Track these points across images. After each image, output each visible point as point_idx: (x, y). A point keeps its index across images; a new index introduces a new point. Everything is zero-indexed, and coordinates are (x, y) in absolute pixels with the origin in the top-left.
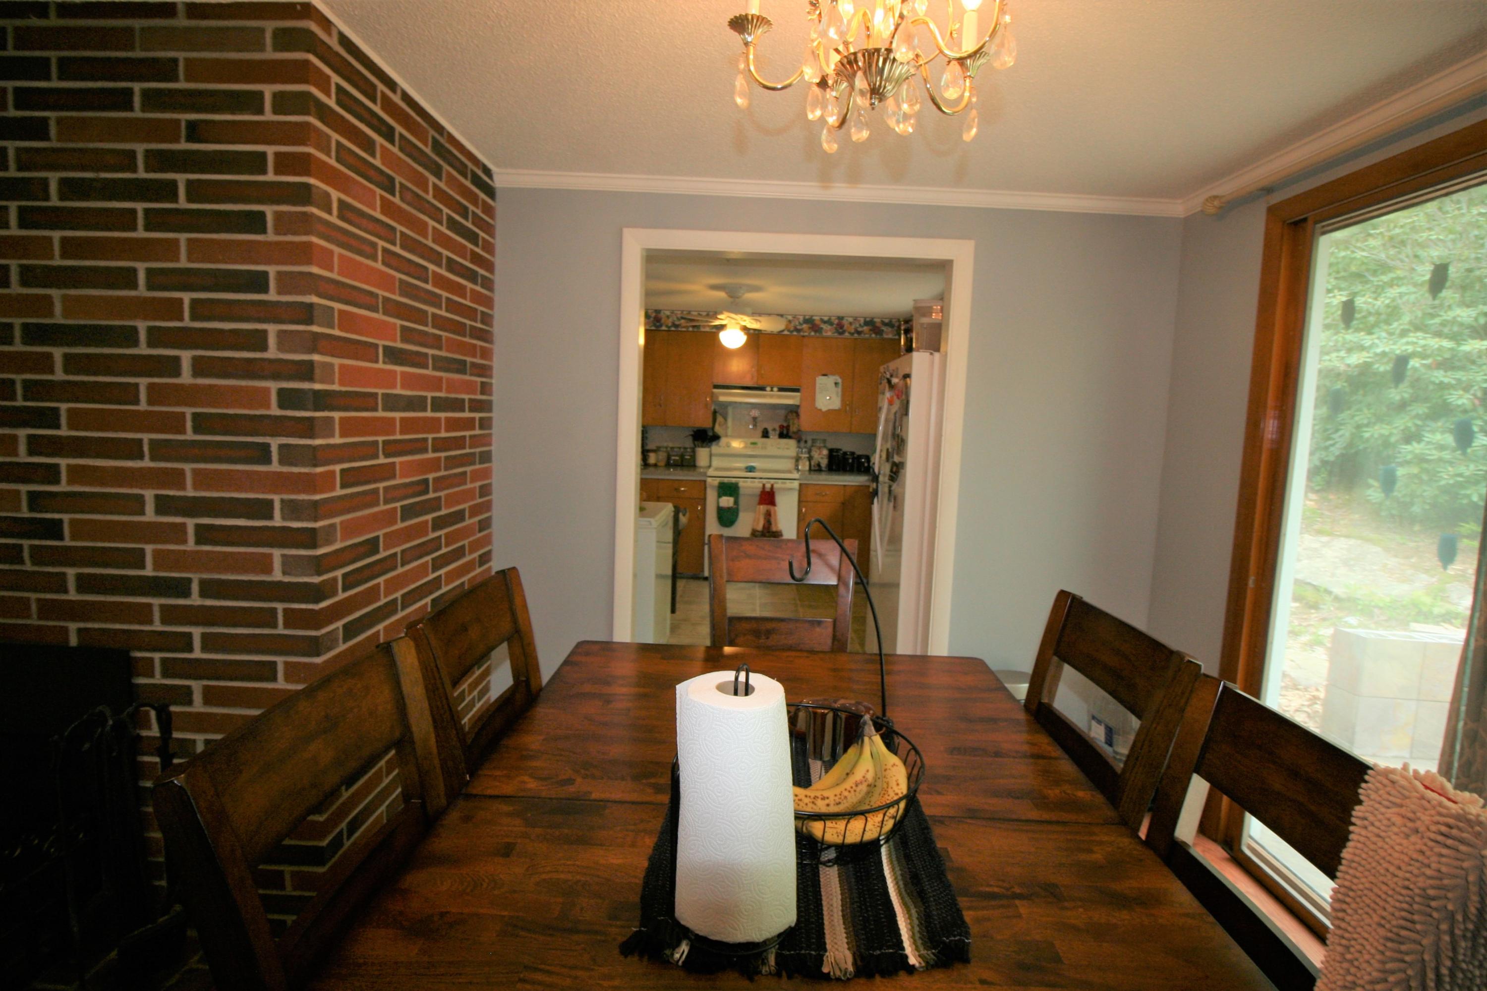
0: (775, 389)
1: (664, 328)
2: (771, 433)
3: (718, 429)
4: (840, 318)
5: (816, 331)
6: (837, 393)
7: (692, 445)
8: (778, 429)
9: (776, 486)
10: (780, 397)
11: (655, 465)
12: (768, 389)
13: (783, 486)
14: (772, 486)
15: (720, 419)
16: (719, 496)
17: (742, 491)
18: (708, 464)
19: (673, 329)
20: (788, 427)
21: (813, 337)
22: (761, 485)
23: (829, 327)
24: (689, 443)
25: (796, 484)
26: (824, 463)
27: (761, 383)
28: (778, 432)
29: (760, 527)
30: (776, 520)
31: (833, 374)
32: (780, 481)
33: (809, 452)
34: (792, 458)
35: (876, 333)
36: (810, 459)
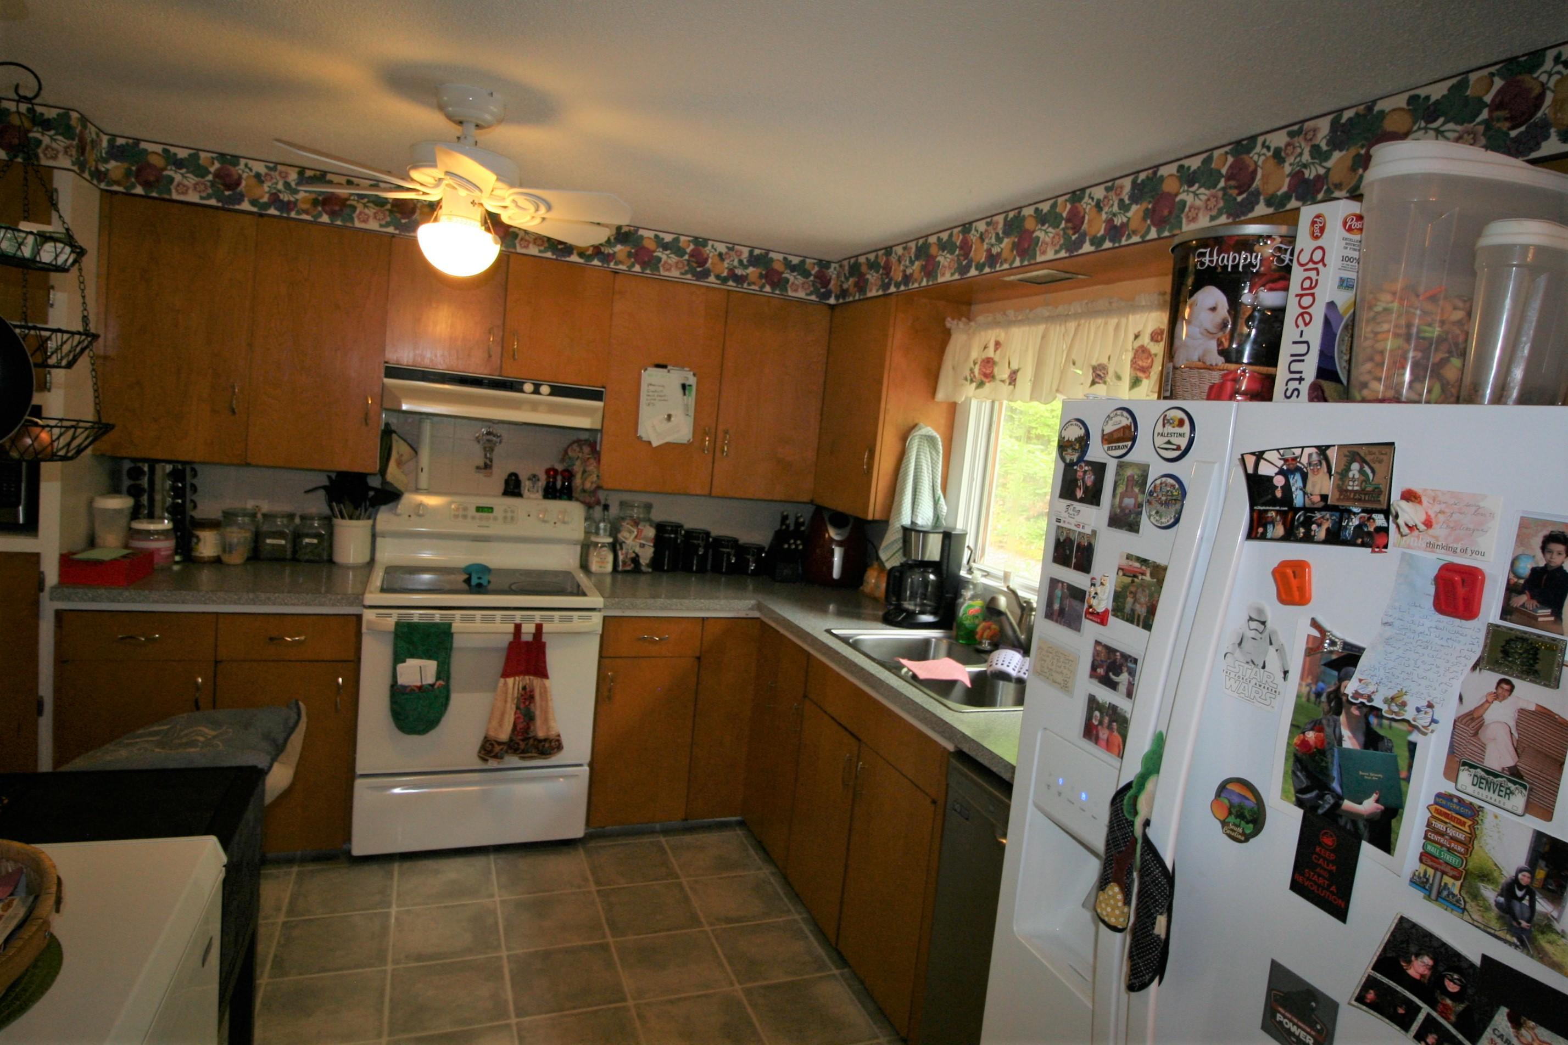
0: (545, 389)
1: (246, 206)
2: (526, 485)
3: (394, 473)
4: (700, 242)
5: (644, 265)
6: (686, 407)
7: (326, 510)
8: (543, 477)
9: (546, 628)
10: (553, 409)
11: (217, 561)
12: (528, 387)
13: (566, 627)
14: (539, 627)
15: (399, 448)
16: (398, 658)
17: (458, 642)
18: (364, 558)
19: (272, 211)
20: (569, 475)
21: (635, 275)
22: (510, 628)
23: (674, 258)
24: (317, 505)
25: (596, 620)
26: (646, 554)
27: (511, 373)
28: (542, 483)
29: (504, 735)
30: (545, 712)
31: (681, 365)
32: (557, 614)
33: (614, 531)
34: (575, 543)
35: (774, 285)
36: (615, 547)
